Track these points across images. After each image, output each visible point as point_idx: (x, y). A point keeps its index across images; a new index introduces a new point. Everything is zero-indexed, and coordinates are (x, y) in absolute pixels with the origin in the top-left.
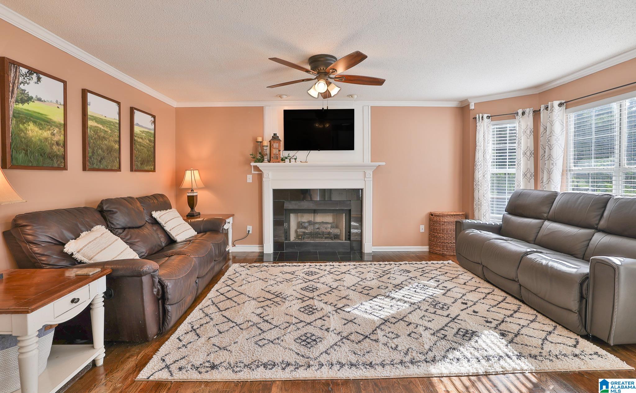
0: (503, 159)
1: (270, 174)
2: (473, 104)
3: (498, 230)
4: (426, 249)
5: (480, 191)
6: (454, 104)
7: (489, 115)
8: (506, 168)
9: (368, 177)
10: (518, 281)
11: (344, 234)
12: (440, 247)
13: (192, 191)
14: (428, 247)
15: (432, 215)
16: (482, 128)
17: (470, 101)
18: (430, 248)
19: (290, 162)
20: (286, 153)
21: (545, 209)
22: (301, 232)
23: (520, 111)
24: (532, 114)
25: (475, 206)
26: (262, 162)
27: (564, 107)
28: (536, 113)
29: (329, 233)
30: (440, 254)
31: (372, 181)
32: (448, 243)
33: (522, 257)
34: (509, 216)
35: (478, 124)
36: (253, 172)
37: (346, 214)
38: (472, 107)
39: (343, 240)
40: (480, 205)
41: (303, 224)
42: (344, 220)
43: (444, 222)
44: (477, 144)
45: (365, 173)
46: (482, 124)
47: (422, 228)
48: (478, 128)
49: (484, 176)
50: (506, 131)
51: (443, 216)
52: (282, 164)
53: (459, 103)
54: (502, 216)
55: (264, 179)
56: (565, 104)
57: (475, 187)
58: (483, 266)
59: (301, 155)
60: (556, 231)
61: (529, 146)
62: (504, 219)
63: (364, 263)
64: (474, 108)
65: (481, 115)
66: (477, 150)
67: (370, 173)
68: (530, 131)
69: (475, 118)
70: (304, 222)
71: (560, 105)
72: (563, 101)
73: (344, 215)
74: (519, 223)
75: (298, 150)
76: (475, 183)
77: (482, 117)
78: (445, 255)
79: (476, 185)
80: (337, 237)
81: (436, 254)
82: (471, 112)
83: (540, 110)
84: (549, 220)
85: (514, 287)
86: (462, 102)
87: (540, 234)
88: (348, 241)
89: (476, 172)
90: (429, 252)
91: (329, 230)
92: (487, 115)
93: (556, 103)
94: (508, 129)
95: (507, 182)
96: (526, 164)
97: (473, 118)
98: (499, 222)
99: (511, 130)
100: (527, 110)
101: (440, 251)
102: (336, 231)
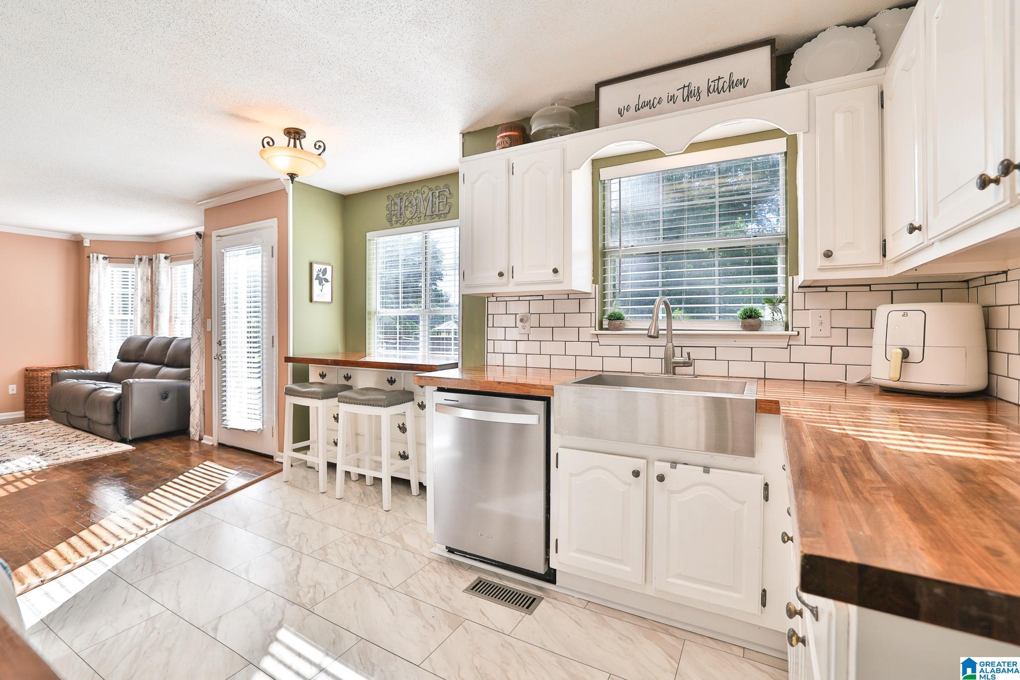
0: (125, 304)
2: (88, 240)
4: (20, 414)
5: (94, 339)
6: (65, 237)
7: (107, 256)
8: (129, 314)
10: (86, 417)
14: (22, 412)
15: (28, 370)
16: (97, 269)
17: (84, 236)
23: (137, 257)
24: (147, 262)
27: (169, 261)
33: (90, 394)
35: (91, 265)
38: (86, 244)
40: (95, 354)
44: (91, 286)
46: (97, 265)
47: (13, 389)
48: (91, 268)
49: (98, 322)
50: (128, 275)
53: (71, 236)
56: (170, 258)
57: (88, 334)
61: (145, 292)
62: (113, 367)
64: (88, 245)
65: (95, 255)
66: (91, 293)
69: (89, 257)
71: (166, 258)
72: (168, 255)
77: (97, 258)
79: (89, 332)
82: (86, 249)
83: (152, 259)
84: (143, 362)
85: (84, 423)
86: (75, 235)
89: (90, 317)
92: (103, 256)
93: (162, 256)
94: (130, 273)
95: (129, 329)
96: (143, 311)
97: (87, 257)
99: (132, 275)
100: (144, 257)
101: (39, 412)
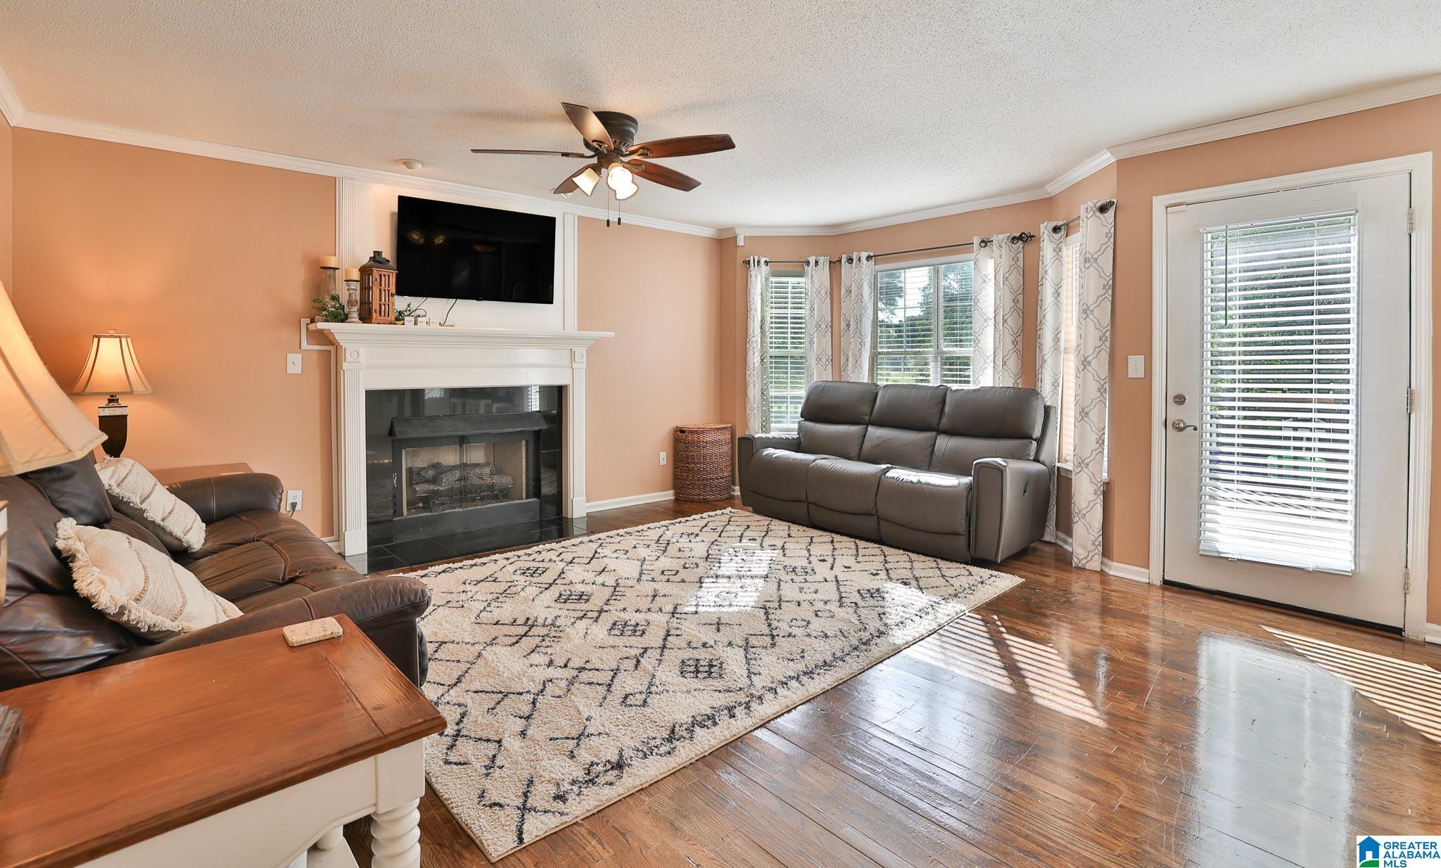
0: (781, 333)
1: (362, 350)
2: (742, 236)
3: (795, 445)
4: (669, 495)
5: (756, 386)
6: (708, 233)
7: (768, 260)
8: (787, 348)
9: (579, 361)
11: (524, 485)
12: (699, 489)
13: (110, 401)
14: (672, 492)
15: (684, 432)
16: (758, 280)
17: (737, 231)
18: (676, 494)
19: (415, 324)
20: (401, 303)
21: (865, 409)
22: (425, 492)
23: (812, 260)
24: (828, 266)
25: (749, 412)
26: (343, 321)
27: (873, 262)
28: (835, 264)
29: (491, 487)
30: (699, 502)
31: (584, 370)
32: (713, 479)
33: (880, 478)
34: (810, 425)
35: (751, 273)
36: (305, 345)
37: (527, 442)
38: (741, 242)
39: (522, 499)
41: (423, 473)
42: (524, 455)
43: (706, 442)
44: (752, 306)
45: (572, 353)
46: (758, 274)
47: (664, 458)
48: (752, 279)
49: (762, 360)
50: (787, 288)
51: (703, 431)
52: (397, 328)
53: (717, 232)
54: (796, 426)
55: (345, 365)
56: (876, 258)
57: (748, 379)
58: (808, 503)
59: (434, 308)
60: (890, 439)
62: (800, 430)
63: (573, 541)
64: (743, 244)
65: (756, 258)
66: (751, 317)
67: (581, 352)
68: (826, 292)
69: (747, 262)
70: (424, 468)
71: (869, 258)
72: (872, 255)
73: (524, 442)
74: (831, 432)
75: (427, 296)
76: (748, 372)
77: (759, 262)
78: (708, 501)
79: (750, 375)
80: (504, 494)
81: (692, 501)
82: (739, 250)
83: (840, 261)
84: (873, 424)
86: (721, 230)
87: (867, 445)
88: (536, 499)
89: (751, 353)
90: (677, 500)
91: (489, 481)
92: (764, 259)
93: (864, 255)
94: (790, 285)
95: (789, 370)
97: (743, 262)
98: (795, 435)
99: (794, 288)
100: (821, 259)
101: (700, 495)
102: (505, 480)
